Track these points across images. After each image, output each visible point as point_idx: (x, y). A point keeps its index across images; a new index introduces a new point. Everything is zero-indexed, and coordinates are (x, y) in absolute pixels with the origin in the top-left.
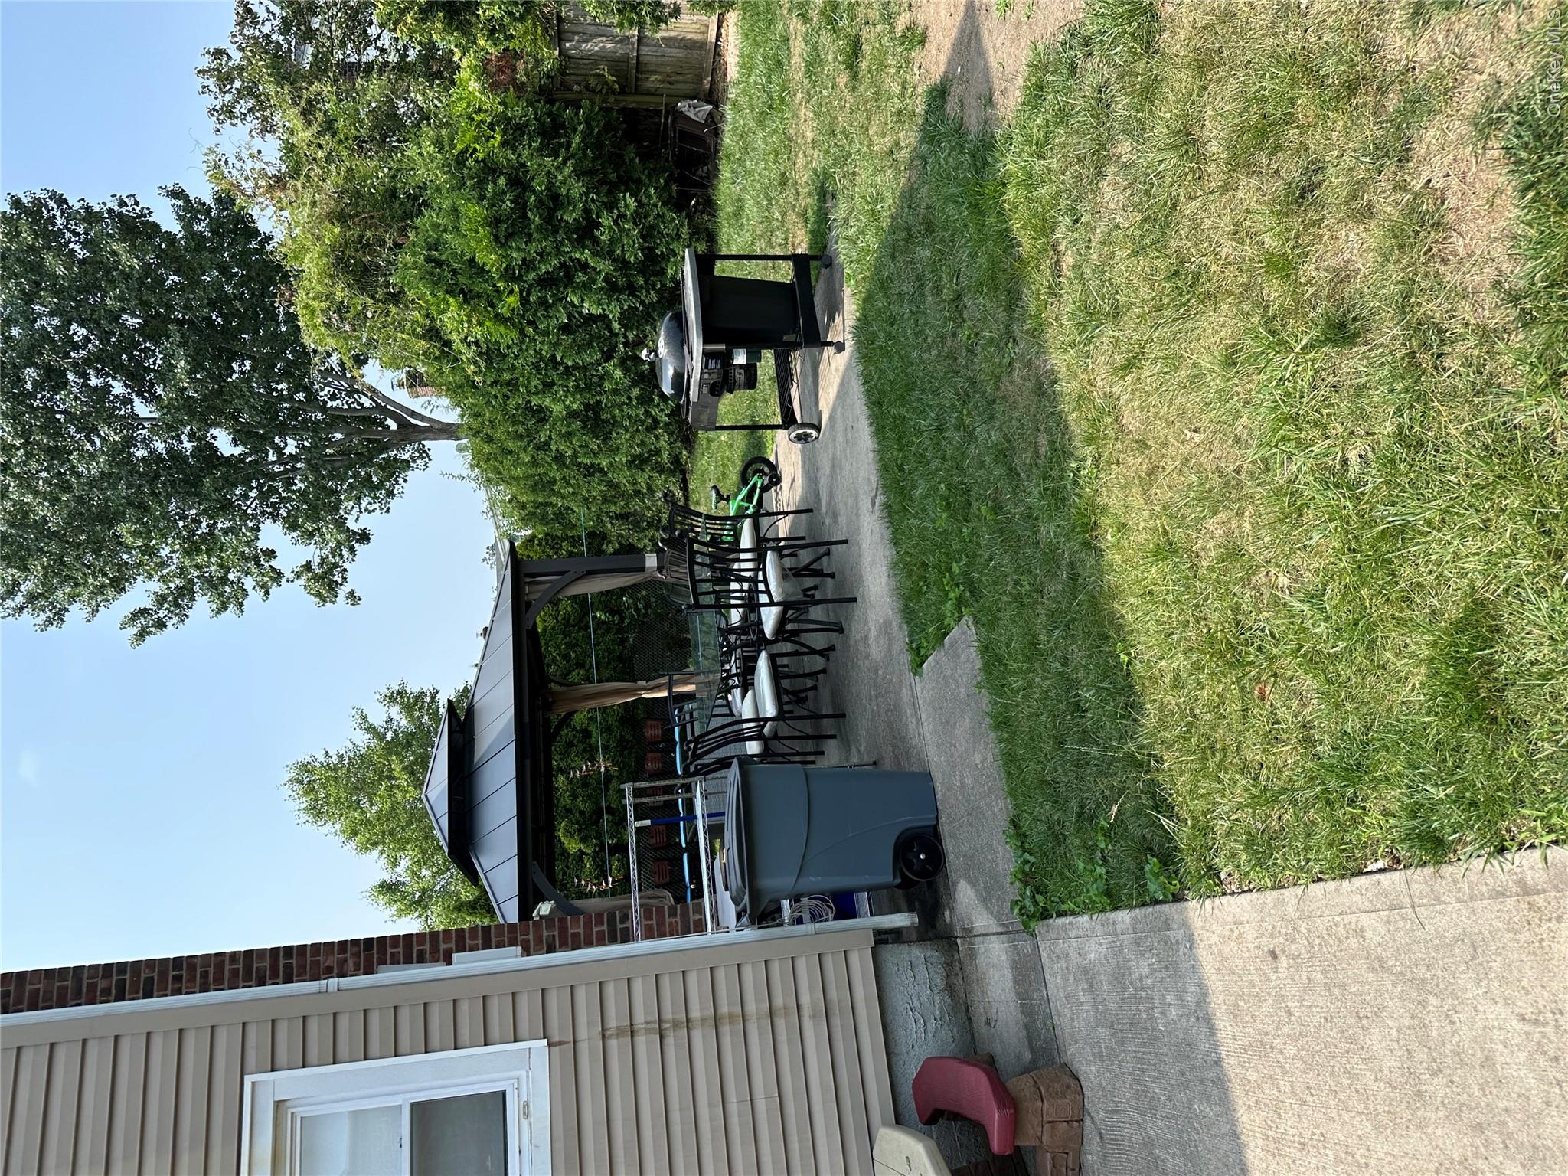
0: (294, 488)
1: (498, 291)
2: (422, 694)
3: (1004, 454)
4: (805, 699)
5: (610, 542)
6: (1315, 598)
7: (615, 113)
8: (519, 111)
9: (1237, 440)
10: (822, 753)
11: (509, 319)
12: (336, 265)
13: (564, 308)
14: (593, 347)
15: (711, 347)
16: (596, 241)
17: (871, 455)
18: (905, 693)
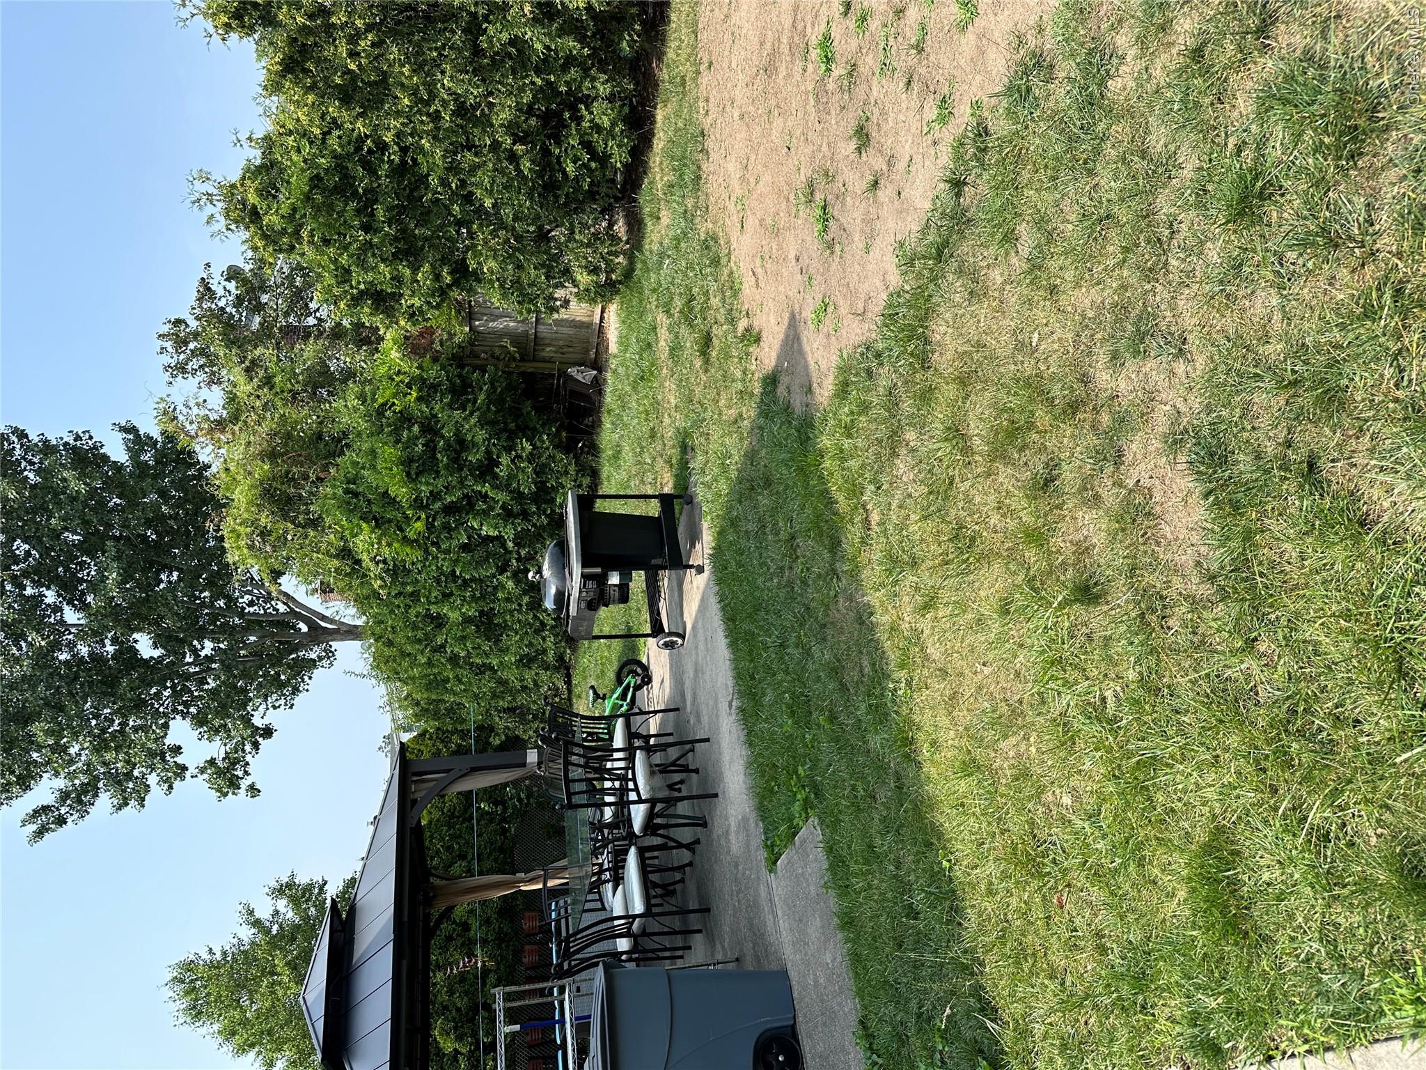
0: (206, 687)
1: (407, 517)
2: (310, 886)
3: (836, 671)
4: (673, 892)
5: (498, 734)
6: (1093, 816)
7: (515, 376)
8: (433, 373)
9: (1018, 674)
10: (690, 948)
11: (416, 541)
12: (262, 497)
13: (465, 531)
14: (489, 562)
15: (587, 570)
16: (496, 477)
17: (728, 662)
18: (762, 890)
